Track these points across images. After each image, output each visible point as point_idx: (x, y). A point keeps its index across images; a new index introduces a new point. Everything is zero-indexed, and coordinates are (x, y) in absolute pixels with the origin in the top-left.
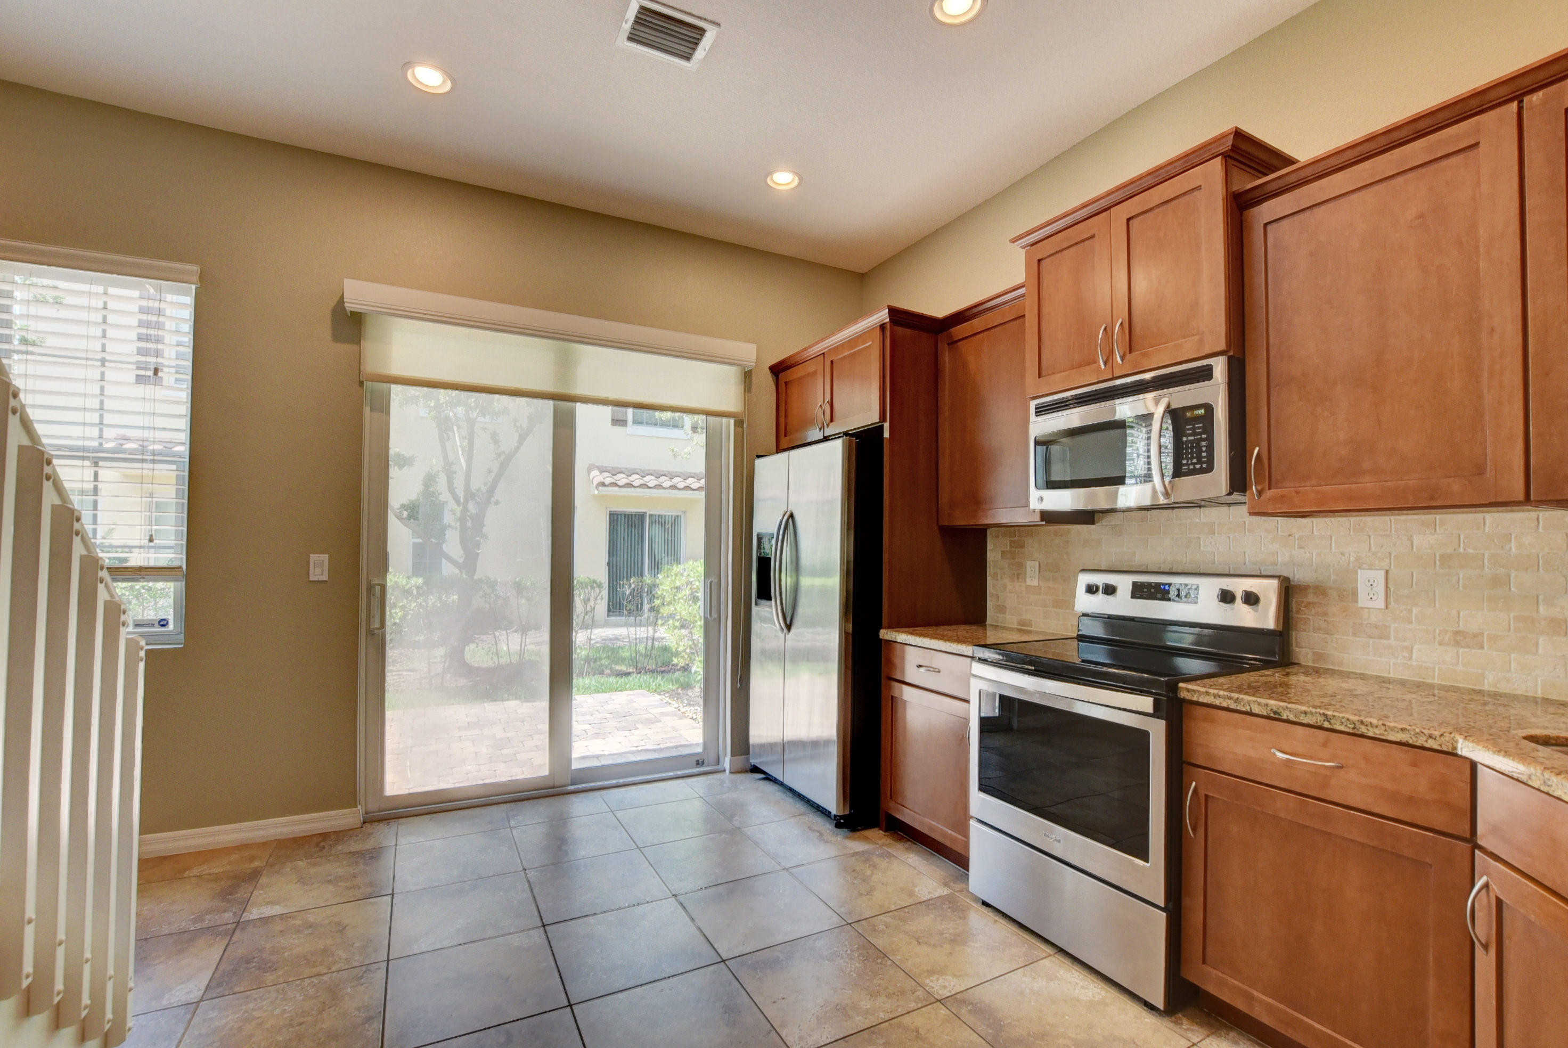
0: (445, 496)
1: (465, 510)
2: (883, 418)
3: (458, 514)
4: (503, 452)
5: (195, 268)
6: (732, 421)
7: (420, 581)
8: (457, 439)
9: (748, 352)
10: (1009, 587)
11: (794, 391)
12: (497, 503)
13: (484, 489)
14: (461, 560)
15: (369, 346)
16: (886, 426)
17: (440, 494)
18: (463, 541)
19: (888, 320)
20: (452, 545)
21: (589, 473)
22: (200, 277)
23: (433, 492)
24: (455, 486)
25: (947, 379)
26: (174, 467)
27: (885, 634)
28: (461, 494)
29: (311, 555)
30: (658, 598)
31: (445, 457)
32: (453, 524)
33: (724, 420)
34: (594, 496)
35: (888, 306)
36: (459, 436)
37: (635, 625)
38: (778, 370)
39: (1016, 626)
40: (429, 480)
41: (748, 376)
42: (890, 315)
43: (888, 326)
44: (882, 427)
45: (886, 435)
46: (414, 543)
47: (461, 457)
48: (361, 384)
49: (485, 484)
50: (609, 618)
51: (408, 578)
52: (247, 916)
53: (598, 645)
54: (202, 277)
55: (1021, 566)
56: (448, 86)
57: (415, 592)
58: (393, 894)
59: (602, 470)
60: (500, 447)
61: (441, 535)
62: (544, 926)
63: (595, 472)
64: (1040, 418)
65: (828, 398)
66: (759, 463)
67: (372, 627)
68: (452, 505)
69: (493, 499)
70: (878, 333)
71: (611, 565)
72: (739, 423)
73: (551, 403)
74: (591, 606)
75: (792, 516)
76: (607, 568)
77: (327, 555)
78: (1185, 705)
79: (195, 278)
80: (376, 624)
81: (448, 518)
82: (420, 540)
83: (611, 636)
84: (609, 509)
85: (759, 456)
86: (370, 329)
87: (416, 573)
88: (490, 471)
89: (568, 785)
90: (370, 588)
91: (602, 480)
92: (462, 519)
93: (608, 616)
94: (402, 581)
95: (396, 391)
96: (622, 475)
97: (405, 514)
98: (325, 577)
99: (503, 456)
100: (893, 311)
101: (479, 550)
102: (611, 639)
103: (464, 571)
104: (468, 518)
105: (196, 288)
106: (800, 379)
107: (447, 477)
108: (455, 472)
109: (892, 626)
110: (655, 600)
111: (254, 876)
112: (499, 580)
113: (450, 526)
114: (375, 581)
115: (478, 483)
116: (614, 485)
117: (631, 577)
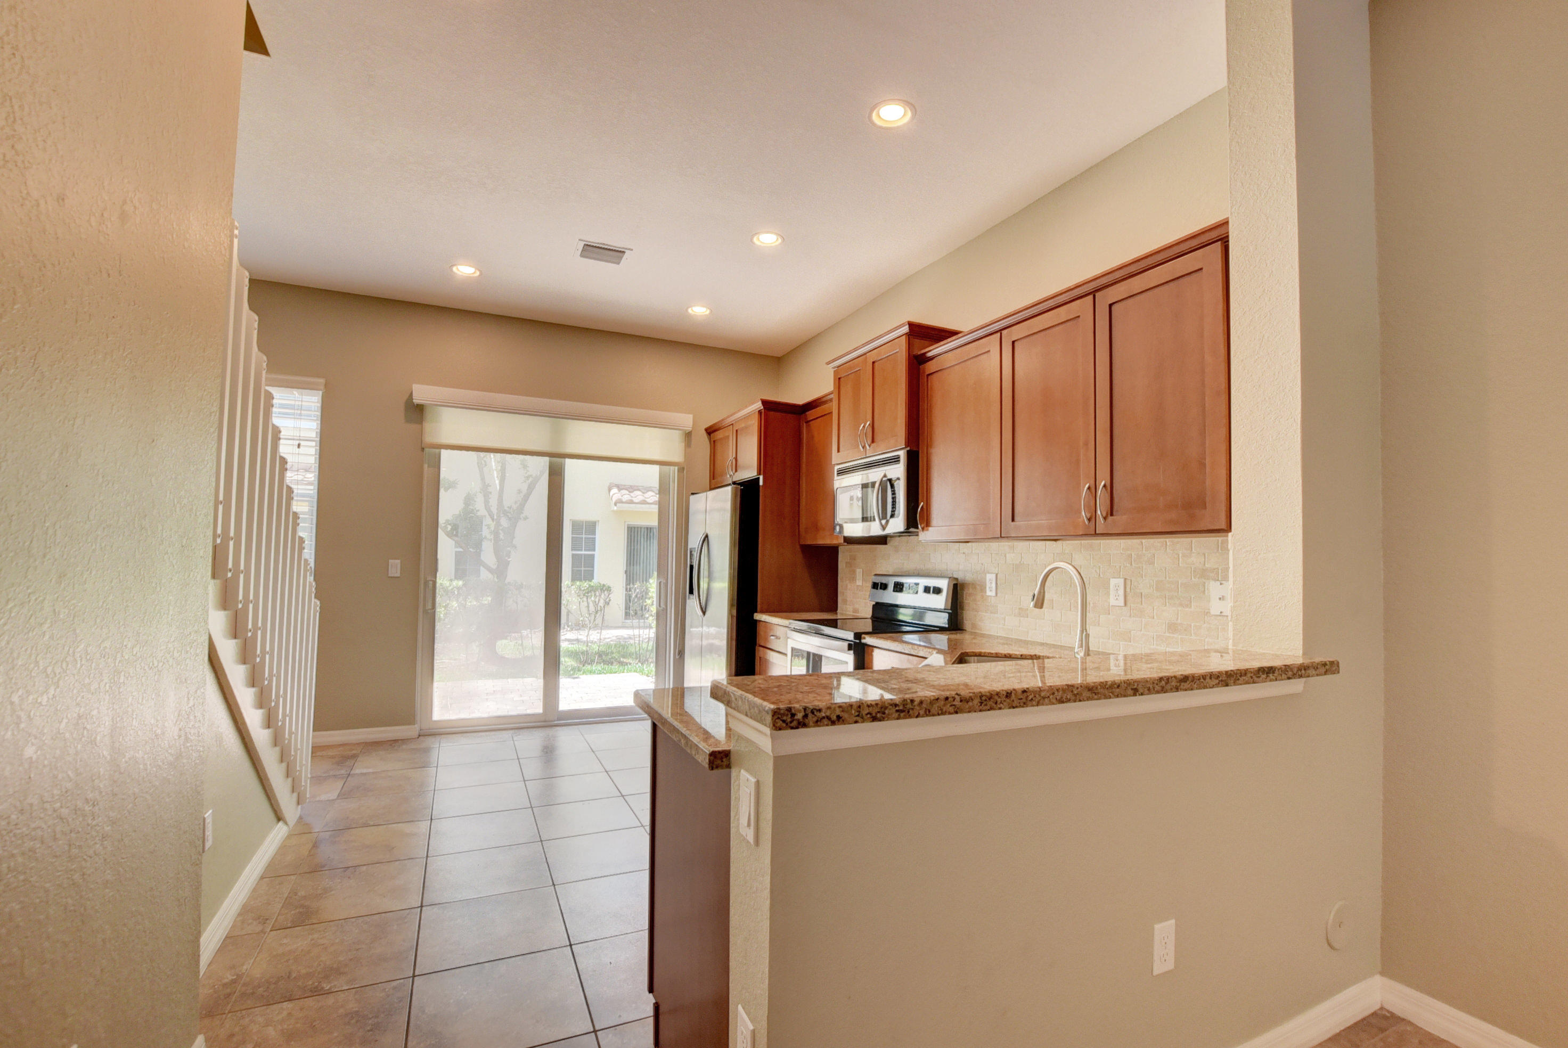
0: (482, 512)
1: (498, 524)
2: (759, 473)
3: (493, 529)
4: (531, 476)
5: (322, 381)
6: (676, 468)
7: (460, 583)
8: (493, 464)
9: (686, 420)
10: (849, 586)
11: (718, 445)
12: (526, 518)
13: (515, 507)
14: (494, 567)
15: (428, 426)
16: (761, 478)
17: (478, 511)
18: (497, 552)
19: (762, 408)
20: (488, 556)
21: (610, 490)
22: (325, 385)
23: (473, 510)
24: (490, 504)
25: (805, 445)
26: (307, 503)
27: (757, 616)
28: (494, 510)
29: (390, 561)
30: (649, 599)
31: (483, 479)
32: (488, 536)
33: (672, 468)
34: (613, 511)
35: (761, 399)
36: (495, 462)
37: (639, 628)
38: (710, 431)
39: (852, 613)
40: (469, 500)
41: (688, 436)
42: (763, 405)
43: (763, 411)
44: (759, 478)
45: (761, 483)
46: (456, 552)
47: (496, 479)
48: (423, 449)
49: (516, 503)
50: (626, 621)
51: (451, 580)
52: (352, 772)
53: (612, 643)
54: (326, 385)
55: (854, 572)
56: (478, 273)
57: (456, 592)
58: (437, 767)
59: (620, 487)
60: (528, 471)
61: (478, 545)
62: (524, 781)
63: (615, 490)
64: (840, 477)
65: (734, 456)
66: (692, 497)
67: (427, 608)
68: (488, 521)
69: (522, 516)
70: (757, 415)
71: (628, 573)
72: (681, 470)
73: (547, 459)
74: (601, 607)
75: (707, 536)
76: (625, 575)
77: (399, 561)
78: (866, 647)
79: (322, 387)
80: (429, 606)
81: (485, 532)
82: (461, 550)
83: (626, 636)
84: (627, 523)
85: (693, 494)
86: (428, 415)
87: (457, 577)
88: (520, 491)
89: (555, 721)
90: (426, 583)
91: (620, 497)
92: (496, 534)
93: (626, 619)
94: (446, 583)
95: (445, 453)
96: (638, 493)
97: (449, 527)
98: (398, 575)
99: (531, 479)
100: (764, 402)
101: (509, 558)
102: (625, 638)
103: (496, 576)
104: (501, 532)
105: (323, 393)
106: (721, 439)
107: (484, 496)
108: (491, 493)
109: (763, 612)
110: (647, 600)
111: (354, 757)
112: (524, 584)
113: (485, 538)
114: (429, 578)
115: (510, 500)
116: (631, 502)
117: (636, 582)
